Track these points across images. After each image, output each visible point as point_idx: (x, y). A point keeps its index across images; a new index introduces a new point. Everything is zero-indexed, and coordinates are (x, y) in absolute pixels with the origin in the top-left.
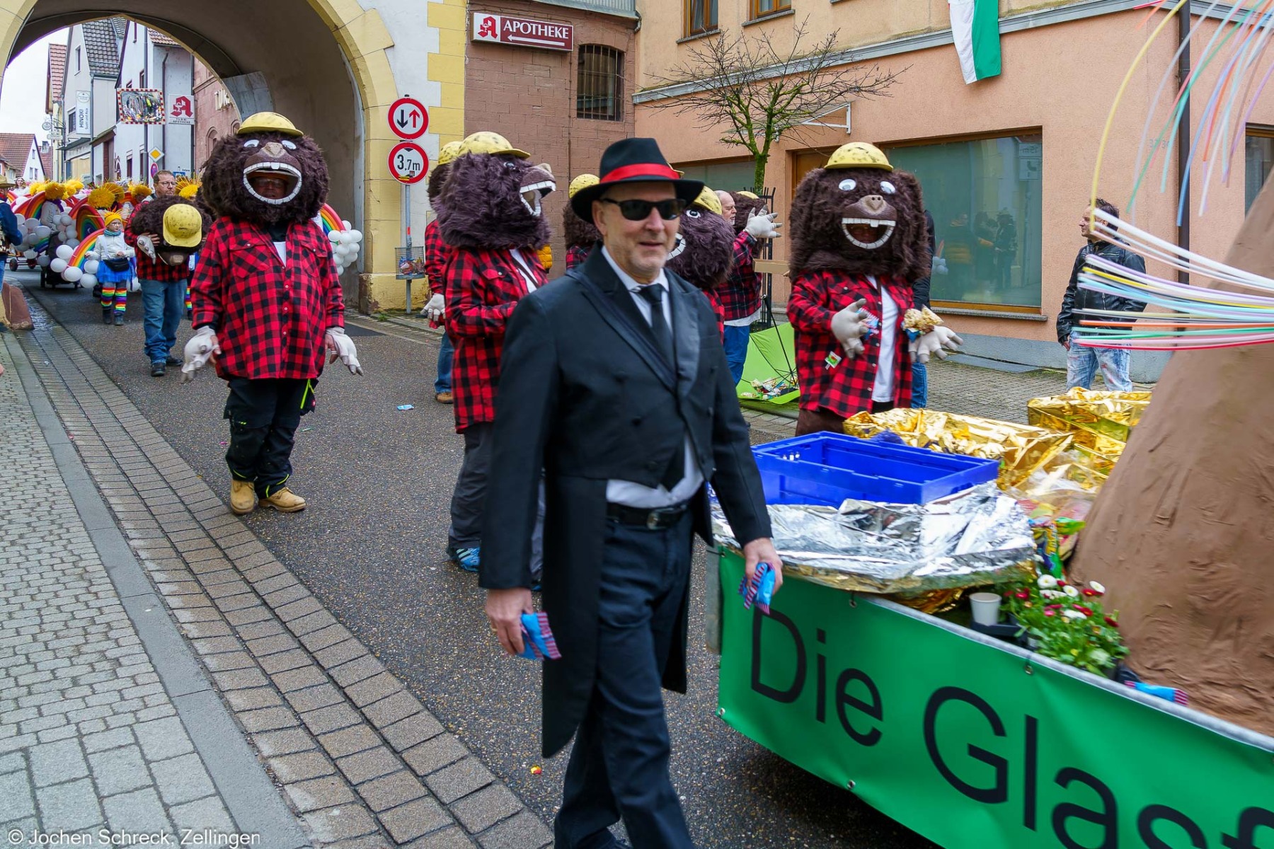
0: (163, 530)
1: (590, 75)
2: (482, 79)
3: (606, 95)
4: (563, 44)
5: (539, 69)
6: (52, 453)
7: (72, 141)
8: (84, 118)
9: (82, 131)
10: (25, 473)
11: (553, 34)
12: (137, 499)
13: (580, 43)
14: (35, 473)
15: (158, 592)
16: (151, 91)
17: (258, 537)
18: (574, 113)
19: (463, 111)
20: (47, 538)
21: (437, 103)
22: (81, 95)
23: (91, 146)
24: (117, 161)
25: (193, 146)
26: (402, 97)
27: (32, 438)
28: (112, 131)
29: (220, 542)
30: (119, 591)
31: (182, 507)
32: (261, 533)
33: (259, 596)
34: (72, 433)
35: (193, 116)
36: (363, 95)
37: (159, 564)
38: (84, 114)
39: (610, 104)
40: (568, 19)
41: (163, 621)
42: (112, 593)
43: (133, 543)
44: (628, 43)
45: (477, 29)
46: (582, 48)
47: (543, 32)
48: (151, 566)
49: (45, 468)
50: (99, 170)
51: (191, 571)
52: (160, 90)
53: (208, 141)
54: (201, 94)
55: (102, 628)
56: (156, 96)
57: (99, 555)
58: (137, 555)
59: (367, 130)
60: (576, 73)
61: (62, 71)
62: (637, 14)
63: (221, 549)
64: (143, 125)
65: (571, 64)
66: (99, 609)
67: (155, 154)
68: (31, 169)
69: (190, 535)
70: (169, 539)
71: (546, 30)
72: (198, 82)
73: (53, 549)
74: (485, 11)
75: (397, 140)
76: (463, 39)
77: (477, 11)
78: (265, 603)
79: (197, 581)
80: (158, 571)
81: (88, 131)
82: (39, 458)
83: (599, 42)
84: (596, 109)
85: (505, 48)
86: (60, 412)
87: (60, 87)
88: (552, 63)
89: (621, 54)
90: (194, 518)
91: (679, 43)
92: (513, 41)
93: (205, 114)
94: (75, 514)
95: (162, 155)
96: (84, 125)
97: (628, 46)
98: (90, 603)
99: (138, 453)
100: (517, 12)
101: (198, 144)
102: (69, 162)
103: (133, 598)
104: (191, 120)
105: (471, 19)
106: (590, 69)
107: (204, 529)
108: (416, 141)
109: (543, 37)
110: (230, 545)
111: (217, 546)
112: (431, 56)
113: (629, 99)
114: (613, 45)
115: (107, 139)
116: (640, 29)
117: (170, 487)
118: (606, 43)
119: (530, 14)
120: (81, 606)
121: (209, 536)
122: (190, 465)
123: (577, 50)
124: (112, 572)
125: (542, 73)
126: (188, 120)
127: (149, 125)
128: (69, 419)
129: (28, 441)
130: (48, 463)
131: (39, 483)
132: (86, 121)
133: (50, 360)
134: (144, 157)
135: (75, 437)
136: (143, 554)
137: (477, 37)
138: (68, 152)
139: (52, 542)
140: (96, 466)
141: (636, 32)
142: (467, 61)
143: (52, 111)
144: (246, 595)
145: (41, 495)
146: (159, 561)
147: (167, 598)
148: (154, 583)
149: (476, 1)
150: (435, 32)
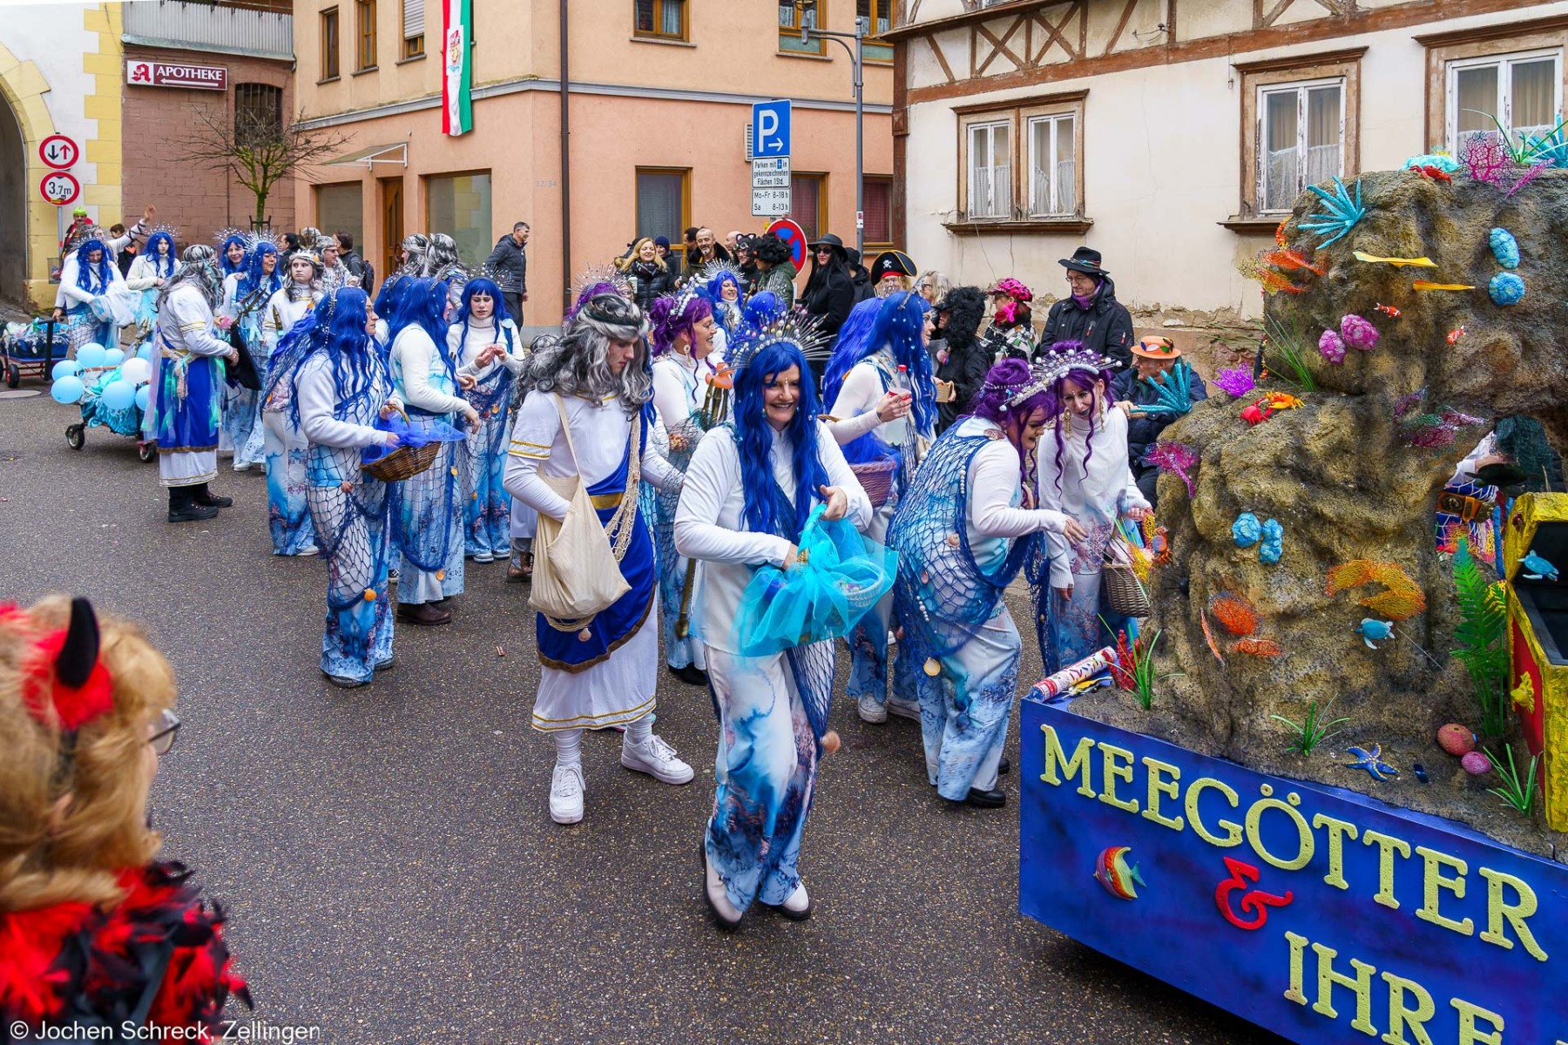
2: (138, 116)
4: (216, 85)
11: (206, 76)
13: (236, 83)
19: (120, 143)
21: (95, 138)
26: (54, 134)
36: (22, 130)
40: (222, 64)
44: (286, 81)
45: (131, 75)
46: (238, 87)
47: (196, 76)
59: (28, 160)
62: (294, 56)
65: (227, 102)
71: (199, 73)
74: (140, 58)
75: (49, 169)
77: (131, 59)
83: (256, 81)
85: (159, 90)
88: (209, 100)
89: (279, 91)
91: (319, 84)
92: (166, 84)
97: (286, 84)
100: (167, 59)
105: (126, 66)
108: (67, 170)
109: (196, 79)
112: (88, 99)
113: (288, 128)
114: (270, 84)
116: (295, 70)
118: (262, 82)
119: (183, 60)
123: (234, 90)
125: (199, 109)
137: (131, 81)
141: (293, 72)
142: (123, 103)
149: (131, 50)
150: (92, 77)
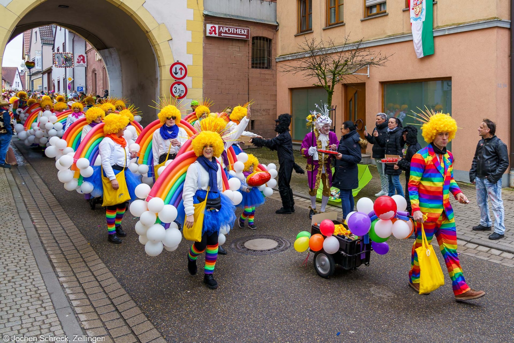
0: (73, 272)
1: (257, 49)
2: (210, 52)
3: (264, 57)
4: (245, 37)
5: (235, 48)
6: (26, 232)
7: (34, 72)
8: (39, 62)
9: (37, 68)
10: (14, 244)
11: (241, 32)
12: (62, 256)
13: (253, 36)
14: (19, 243)
15: (71, 305)
16: (68, 53)
17: (114, 275)
18: (250, 67)
19: (202, 67)
20: (24, 278)
21: (191, 63)
22: (37, 52)
23: (42, 75)
24: (53, 82)
25: (86, 76)
26: (176, 62)
27: (17, 225)
28: (51, 68)
29: (98, 278)
30: (55, 306)
31: (82, 260)
32: (115, 273)
33: (115, 306)
34: (35, 221)
35: (86, 63)
36: (159, 60)
37: (72, 290)
38: (39, 61)
39: (266, 61)
40: (247, 26)
41: (74, 322)
42: (52, 307)
43: (61, 279)
44: (274, 35)
45: (208, 31)
46: (253, 38)
47: (236, 32)
48: (68, 291)
49: (23, 241)
50: (46, 85)
51: (85, 293)
52: (72, 53)
53: (92, 74)
54: (89, 53)
55: (47, 326)
56: (70, 55)
57: (46, 287)
58: (62, 286)
59: (161, 76)
60: (251, 49)
61: (29, 41)
62: (277, 23)
63: (98, 282)
64: (64, 68)
65: (249, 45)
66: (46, 315)
67: (70, 79)
68: (16, 82)
69: (85, 274)
70: (76, 277)
71: (238, 31)
72: (88, 48)
73: (27, 284)
74: (211, 23)
75: (174, 80)
76: (202, 36)
77: (208, 23)
78: (117, 310)
79: (88, 299)
80: (71, 294)
81: (41, 68)
82: (20, 236)
83: (261, 35)
84: (260, 63)
85: (221, 39)
86: (29, 210)
87: (28, 48)
88: (241, 45)
89: (270, 40)
90: (87, 265)
91: (296, 36)
92: (224, 36)
93: (91, 62)
94: (36, 266)
95: (73, 79)
96: (39, 65)
97: (273, 37)
98: (42, 313)
99: (63, 231)
100: (225, 23)
101: (88, 75)
102: (33, 81)
103: (61, 310)
104: (85, 65)
105: (205, 27)
106: (257, 47)
107: (91, 271)
108: (182, 81)
109: (236, 34)
110: (102, 279)
111: (97, 280)
112: (188, 43)
113: (274, 59)
114: (267, 37)
115: (49, 72)
116: (278, 29)
117: (76, 249)
118: (263, 36)
119: (231, 24)
120: (39, 314)
121: (93, 275)
122: (85, 238)
123: (251, 39)
124: (52, 296)
125: (236, 49)
126: (84, 65)
127: (67, 68)
128: (33, 214)
129: (15, 227)
130: (24, 238)
131: (20, 249)
132: (40, 63)
133: (25, 182)
134: (65, 80)
135: (36, 224)
136: (65, 285)
137: (208, 34)
138: (32, 76)
139: (26, 280)
140: (45, 239)
141: (277, 31)
142: (204, 45)
143: (25, 58)
144: (109, 306)
145: (21, 256)
146: (72, 289)
147: (75, 308)
148: (69, 301)
149: (208, 18)
150: (190, 33)
